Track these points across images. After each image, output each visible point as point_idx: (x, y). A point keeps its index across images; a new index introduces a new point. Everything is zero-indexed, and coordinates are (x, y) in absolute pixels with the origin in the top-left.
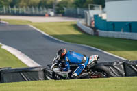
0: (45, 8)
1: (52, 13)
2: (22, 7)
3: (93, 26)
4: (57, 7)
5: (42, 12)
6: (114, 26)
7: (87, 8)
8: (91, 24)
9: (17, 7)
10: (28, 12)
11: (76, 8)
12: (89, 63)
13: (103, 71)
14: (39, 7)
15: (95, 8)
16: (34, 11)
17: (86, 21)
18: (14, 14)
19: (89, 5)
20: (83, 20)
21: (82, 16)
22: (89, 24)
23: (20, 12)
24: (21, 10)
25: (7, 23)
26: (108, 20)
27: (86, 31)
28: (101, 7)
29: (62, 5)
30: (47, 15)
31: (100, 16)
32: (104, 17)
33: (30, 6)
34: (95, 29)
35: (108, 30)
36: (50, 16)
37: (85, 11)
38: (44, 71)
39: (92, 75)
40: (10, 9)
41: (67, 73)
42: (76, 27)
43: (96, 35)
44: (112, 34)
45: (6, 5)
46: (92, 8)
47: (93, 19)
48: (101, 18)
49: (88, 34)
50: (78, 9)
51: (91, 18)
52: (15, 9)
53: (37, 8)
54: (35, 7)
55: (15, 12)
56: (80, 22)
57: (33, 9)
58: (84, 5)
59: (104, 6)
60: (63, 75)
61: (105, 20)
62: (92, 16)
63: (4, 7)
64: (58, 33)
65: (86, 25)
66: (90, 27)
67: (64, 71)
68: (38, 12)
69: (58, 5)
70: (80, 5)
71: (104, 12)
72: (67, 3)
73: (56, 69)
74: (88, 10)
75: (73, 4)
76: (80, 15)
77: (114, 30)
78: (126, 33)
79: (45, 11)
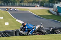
0: (35, 3)
1: (38, 6)
2: (25, 3)
3: (57, 11)
5: (34, 5)
7: (54, 3)
8: (56, 10)
9: (23, 3)
10: (28, 5)
13: (42, 32)
14: (33, 3)
16: (30, 5)
17: (54, 9)
18: (22, 6)
19: (55, 2)
21: (52, 7)
22: (55, 10)
23: (24, 5)
24: (25, 4)
25: (19, 10)
27: (53, 13)
30: (36, 6)
33: (29, 3)
34: (58, 12)
36: (37, 7)
39: (37, 34)
40: (20, 4)
41: (26, 33)
42: (49, 12)
43: (58, 15)
45: (18, 2)
46: (57, 3)
47: (57, 8)
49: (55, 15)
50: (50, 4)
51: (56, 8)
52: (22, 4)
53: (32, 3)
54: (31, 3)
55: (22, 5)
56: (51, 9)
57: (30, 3)
58: (53, 2)
60: (24, 34)
62: (57, 7)
63: (18, 3)
64: (41, 14)
65: (54, 11)
68: (32, 5)
69: (41, 2)
70: (51, 2)
72: (45, 1)
73: (21, 31)
74: (55, 4)
76: (51, 6)
79: (35, 5)
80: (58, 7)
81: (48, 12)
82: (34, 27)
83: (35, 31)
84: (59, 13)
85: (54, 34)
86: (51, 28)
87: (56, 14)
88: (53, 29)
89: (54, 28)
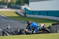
1: (6, 7)
3: (24, 12)
4: (8, 5)
6: (33, 12)
8: (23, 12)
11: (16, 5)
12: (41, 27)
15: (25, 5)
19: (22, 4)
20: (20, 10)
26: (30, 10)
28: (27, 4)
29: (10, 4)
30: (4, 8)
31: (27, 8)
32: (29, 9)
35: (30, 14)
36: (5, 8)
37: (21, 6)
38: (3, 32)
41: (31, 31)
43: (25, 16)
44: (32, 16)
48: (27, 9)
51: (23, 9)
56: (19, 11)
58: (20, 4)
59: (28, 4)
61: (29, 10)
65: (21, 12)
66: (23, 13)
67: (30, 30)
69: (9, 4)
70: (18, 3)
71: (29, 7)
72: (13, 3)
74: (22, 6)
75: (15, 3)
76: (18, 8)
77: (33, 14)
78: (38, 15)
79: (3, 6)
80: (25, 8)
81: (15, 13)
82: (39, 25)
83: (39, 29)
84: (26, 14)
85: (21, 34)
86: (19, 29)
87: (23, 15)
88: (20, 30)
89: (22, 29)
